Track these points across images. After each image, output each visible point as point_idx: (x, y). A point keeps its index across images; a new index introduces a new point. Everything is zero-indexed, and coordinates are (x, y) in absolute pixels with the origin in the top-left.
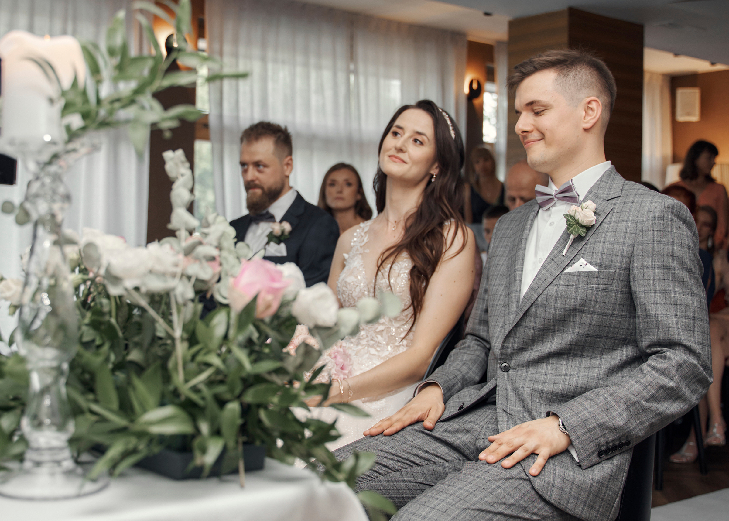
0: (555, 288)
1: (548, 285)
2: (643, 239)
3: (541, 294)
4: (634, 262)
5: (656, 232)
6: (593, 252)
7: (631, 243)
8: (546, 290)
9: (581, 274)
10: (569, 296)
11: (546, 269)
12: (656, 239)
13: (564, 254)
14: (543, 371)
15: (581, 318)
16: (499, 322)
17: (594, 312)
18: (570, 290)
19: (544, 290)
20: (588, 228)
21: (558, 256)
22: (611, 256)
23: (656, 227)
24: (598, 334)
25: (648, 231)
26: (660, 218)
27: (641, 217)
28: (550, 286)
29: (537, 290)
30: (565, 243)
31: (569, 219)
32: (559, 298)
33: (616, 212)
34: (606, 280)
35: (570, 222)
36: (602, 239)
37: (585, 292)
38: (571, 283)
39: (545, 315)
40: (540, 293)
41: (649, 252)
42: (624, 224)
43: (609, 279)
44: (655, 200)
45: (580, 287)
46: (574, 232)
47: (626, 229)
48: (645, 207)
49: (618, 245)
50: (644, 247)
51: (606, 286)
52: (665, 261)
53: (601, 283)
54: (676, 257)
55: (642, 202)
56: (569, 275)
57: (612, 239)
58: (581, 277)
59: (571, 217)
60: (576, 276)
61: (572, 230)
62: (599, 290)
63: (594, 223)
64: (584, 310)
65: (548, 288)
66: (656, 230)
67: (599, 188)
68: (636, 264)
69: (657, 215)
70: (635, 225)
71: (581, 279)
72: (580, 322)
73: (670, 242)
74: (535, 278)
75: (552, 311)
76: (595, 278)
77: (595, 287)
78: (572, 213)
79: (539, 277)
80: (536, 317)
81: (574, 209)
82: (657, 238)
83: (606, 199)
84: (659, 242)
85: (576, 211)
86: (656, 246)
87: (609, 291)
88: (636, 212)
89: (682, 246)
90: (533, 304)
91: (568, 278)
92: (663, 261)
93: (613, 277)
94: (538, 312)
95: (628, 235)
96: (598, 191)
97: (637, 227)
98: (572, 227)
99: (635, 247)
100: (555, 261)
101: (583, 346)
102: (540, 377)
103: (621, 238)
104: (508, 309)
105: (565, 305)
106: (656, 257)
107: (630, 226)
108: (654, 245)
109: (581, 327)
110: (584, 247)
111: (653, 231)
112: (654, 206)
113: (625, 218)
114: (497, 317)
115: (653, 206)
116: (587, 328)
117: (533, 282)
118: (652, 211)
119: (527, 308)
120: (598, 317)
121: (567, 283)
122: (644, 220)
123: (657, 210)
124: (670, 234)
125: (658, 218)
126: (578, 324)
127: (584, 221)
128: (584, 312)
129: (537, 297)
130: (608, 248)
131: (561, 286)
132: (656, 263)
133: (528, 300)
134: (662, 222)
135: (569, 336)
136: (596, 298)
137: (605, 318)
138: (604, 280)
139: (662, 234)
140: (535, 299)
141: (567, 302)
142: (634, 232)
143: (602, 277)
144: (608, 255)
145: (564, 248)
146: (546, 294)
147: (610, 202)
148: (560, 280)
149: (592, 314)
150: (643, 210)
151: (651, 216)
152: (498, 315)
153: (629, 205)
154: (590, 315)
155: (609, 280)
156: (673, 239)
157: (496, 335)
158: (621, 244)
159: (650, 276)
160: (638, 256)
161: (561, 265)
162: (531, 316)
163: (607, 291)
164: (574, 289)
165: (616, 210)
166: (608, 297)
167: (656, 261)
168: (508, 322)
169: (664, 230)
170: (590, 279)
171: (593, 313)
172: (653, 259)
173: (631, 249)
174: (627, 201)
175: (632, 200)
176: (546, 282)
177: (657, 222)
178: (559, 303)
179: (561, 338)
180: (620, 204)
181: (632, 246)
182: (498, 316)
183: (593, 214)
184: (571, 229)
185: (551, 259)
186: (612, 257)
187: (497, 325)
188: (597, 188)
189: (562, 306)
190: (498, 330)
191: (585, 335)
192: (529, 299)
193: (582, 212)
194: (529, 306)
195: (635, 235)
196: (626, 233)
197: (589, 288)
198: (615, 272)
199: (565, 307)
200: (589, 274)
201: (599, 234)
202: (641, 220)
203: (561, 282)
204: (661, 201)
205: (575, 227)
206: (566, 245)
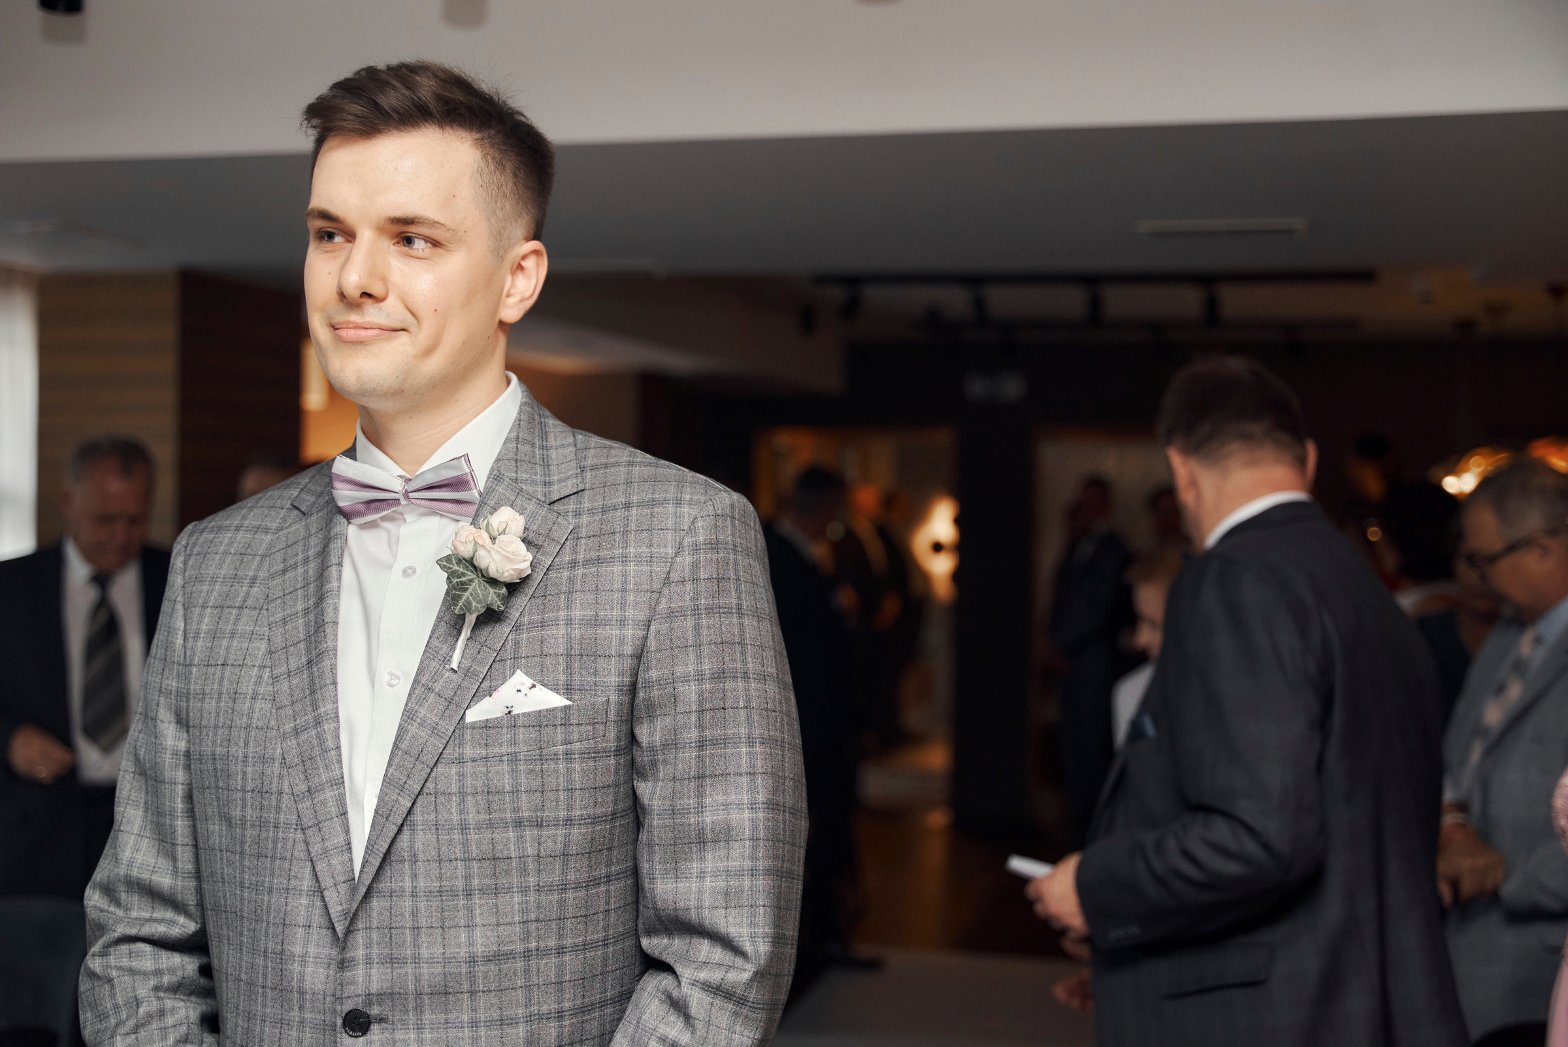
0: (454, 770)
1: (432, 764)
2: (673, 605)
3: (419, 794)
4: (648, 668)
5: (703, 583)
6: (542, 655)
7: (641, 619)
8: (430, 779)
9: (520, 722)
10: (496, 787)
11: (418, 720)
12: (703, 601)
13: (454, 666)
14: (465, 1018)
15: (539, 844)
16: (296, 877)
17: (571, 820)
18: (496, 769)
19: (426, 781)
20: (514, 588)
21: (443, 675)
22: (593, 658)
23: (702, 570)
24: (589, 877)
25: (683, 582)
26: (708, 546)
27: (659, 546)
28: (439, 765)
29: (406, 786)
30: (455, 632)
31: (456, 567)
32: (470, 798)
33: (584, 535)
34: (589, 727)
35: (459, 577)
36: (561, 613)
37: (538, 768)
38: (496, 750)
39: (439, 849)
40: (416, 792)
41: (687, 639)
42: (615, 569)
43: (594, 724)
44: (687, 497)
45: (522, 757)
46: (474, 604)
47: (625, 582)
48: (667, 519)
49: (607, 628)
50: (675, 625)
51: (592, 744)
52: (725, 658)
53: (576, 737)
54: (749, 646)
55: (652, 503)
56: (486, 727)
57: (590, 613)
58: (521, 729)
59: (461, 560)
60: (505, 730)
61: (468, 598)
62: (573, 756)
63: (529, 571)
64: (542, 821)
65: (433, 774)
66: (702, 577)
67: (519, 464)
68: (654, 674)
69: (701, 539)
70: (646, 569)
71: (521, 736)
72: (538, 855)
73: (734, 606)
74: (392, 753)
75: (456, 837)
76: (559, 728)
77: (560, 752)
78: (466, 551)
79: (404, 745)
80: (416, 862)
81: (471, 538)
82: (706, 598)
83: (548, 501)
84: (710, 610)
85: (476, 543)
86: (704, 622)
87: (600, 755)
88: (645, 534)
89: (758, 616)
90: (402, 825)
91: (484, 737)
92: (721, 659)
93: (604, 716)
94: (419, 846)
95: (631, 597)
96: (520, 475)
97: (654, 574)
98: (466, 590)
99: (652, 628)
100: (437, 690)
101: (559, 919)
102: (459, 1039)
103: (612, 609)
104: (319, 839)
105: (490, 813)
106: (706, 651)
107: (634, 571)
108: (698, 619)
109: (542, 867)
110: (510, 637)
111: (695, 580)
112: (690, 514)
113: (616, 552)
114: (287, 865)
115: (686, 515)
116: (557, 867)
117: (389, 764)
118: (686, 528)
119: (389, 841)
120: (583, 830)
121: (484, 752)
122: (667, 553)
123: (700, 524)
124: (732, 586)
125: (704, 547)
126: (533, 862)
127: (503, 573)
128: (545, 824)
129: (409, 805)
130: (582, 637)
131: (469, 764)
132: (706, 667)
133: (387, 818)
134: (715, 557)
135: (515, 899)
136: (570, 781)
137: (598, 828)
138: (583, 729)
139: (715, 588)
140: (406, 811)
141: (493, 806)
142: (645, 587)
143: (576, 721)
144: (585, 658)
145: (453, 648)
146: (433, 791)
147: (556, 507)
148: (461, 745)
149: (566, 825)
150: (662, 526)
151: (688, 541)
152: (288, 856)
153: (618, 513)
154: (561, 831)
155: (597, 726)
156: (739, 598)
157: (301, 920)
158: (614, 623)
159: (690, 703)
160: (659, 650)
161: (456, 698)
162: (402, 861)
163: (594, 758)
164: (505, 767)
165: (584, 530)
166: (599, 772)
167: (707, 660)
168: (330, 882)
169: (720, 576)
170: (545, 731)
171: (569, 822)
172: (699, 656)
173: (641, 633)
174: (608, 502)
175: (622, 499)
176: (424, 758)
177: (702, 556)
178: (472, 810)
179: (494, 910)
180: (591, 512)
181: (643, 625)
182: (291, 860)
183: (523, 546)
184: (464, 598)
185: (421, 685)
186: (595, 662)
187: (295, 889)
188: (514, 463)
189: (482, 817)
190: (301, 904)
191: (558, 886)
192: (390, 814)
193: (495, 546)
194: (391, 835)
195: (649, 594)
196: (624, 591)
197: (547, 757)
198: (608, 701)
199: (490, 819)
200: (541, 720)
201: (548, 597)
202: (662, 555)
203: (468, 751)
204: (702, 499)
205: (475, 589)
206: (457, 641)
